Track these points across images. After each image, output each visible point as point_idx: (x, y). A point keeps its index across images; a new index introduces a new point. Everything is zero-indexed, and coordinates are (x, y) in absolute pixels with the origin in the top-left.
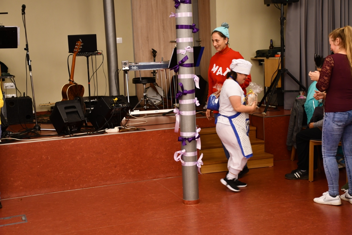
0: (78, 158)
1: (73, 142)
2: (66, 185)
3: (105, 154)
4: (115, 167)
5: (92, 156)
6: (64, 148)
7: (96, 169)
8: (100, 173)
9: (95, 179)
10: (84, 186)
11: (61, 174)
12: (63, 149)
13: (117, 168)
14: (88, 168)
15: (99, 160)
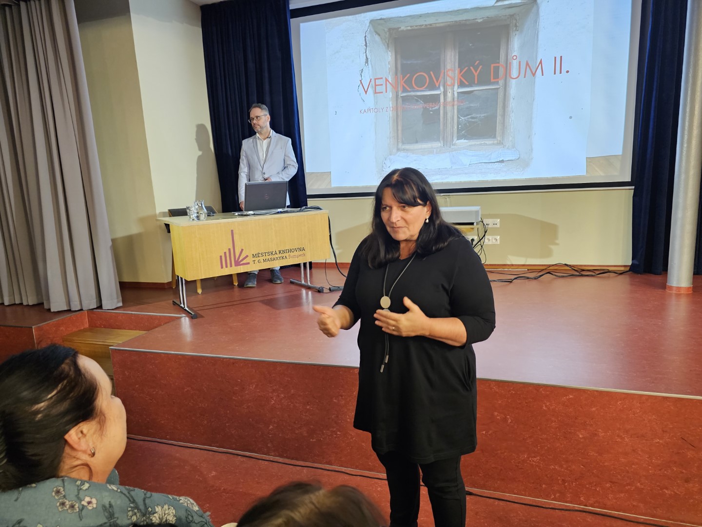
0: (581, 436)
1: (571, 397)
2: (544, 486)
3: (658, 442)
4: (687, 481)
5: (618, 440)
6: (546, 406)
7: (628, 472)
8: (639, 484)
9: (622, 495)
10: (591, 502)
11: (533, 461)
12: (544, 408)
13: (691, 485)
14: (606, 464)
15: (640, 452)
